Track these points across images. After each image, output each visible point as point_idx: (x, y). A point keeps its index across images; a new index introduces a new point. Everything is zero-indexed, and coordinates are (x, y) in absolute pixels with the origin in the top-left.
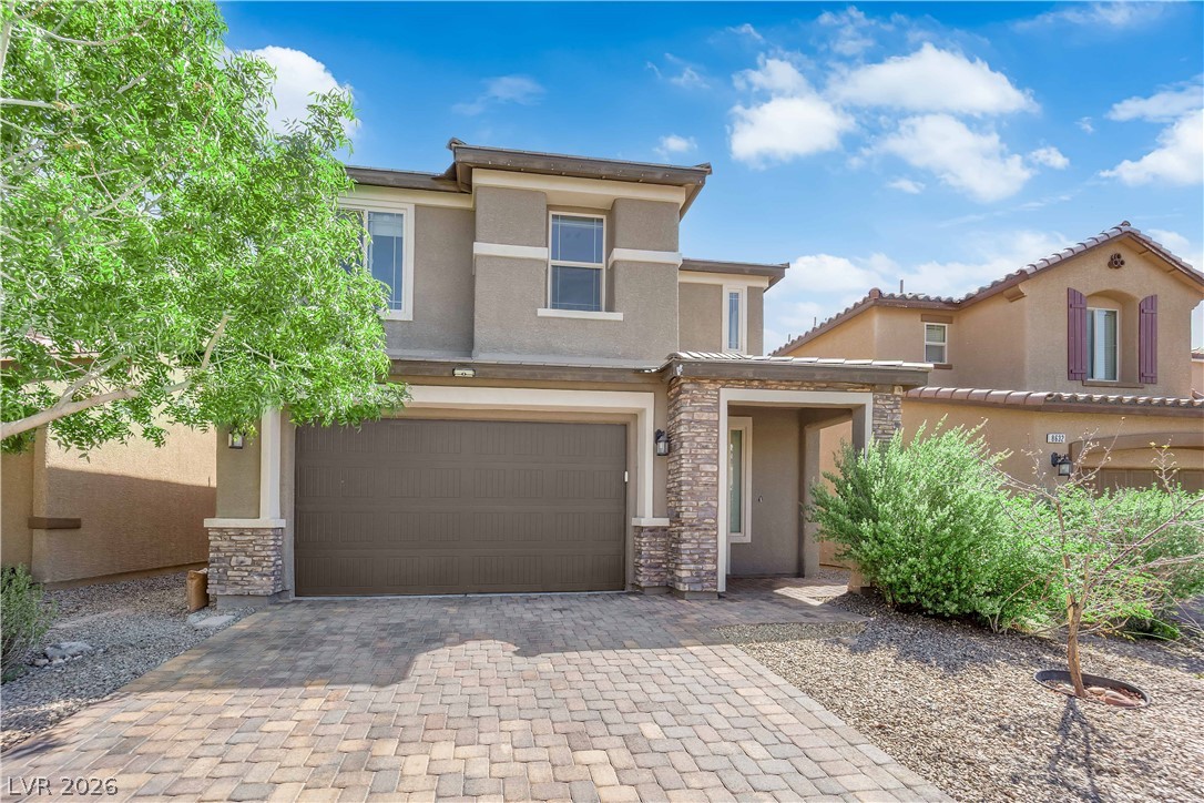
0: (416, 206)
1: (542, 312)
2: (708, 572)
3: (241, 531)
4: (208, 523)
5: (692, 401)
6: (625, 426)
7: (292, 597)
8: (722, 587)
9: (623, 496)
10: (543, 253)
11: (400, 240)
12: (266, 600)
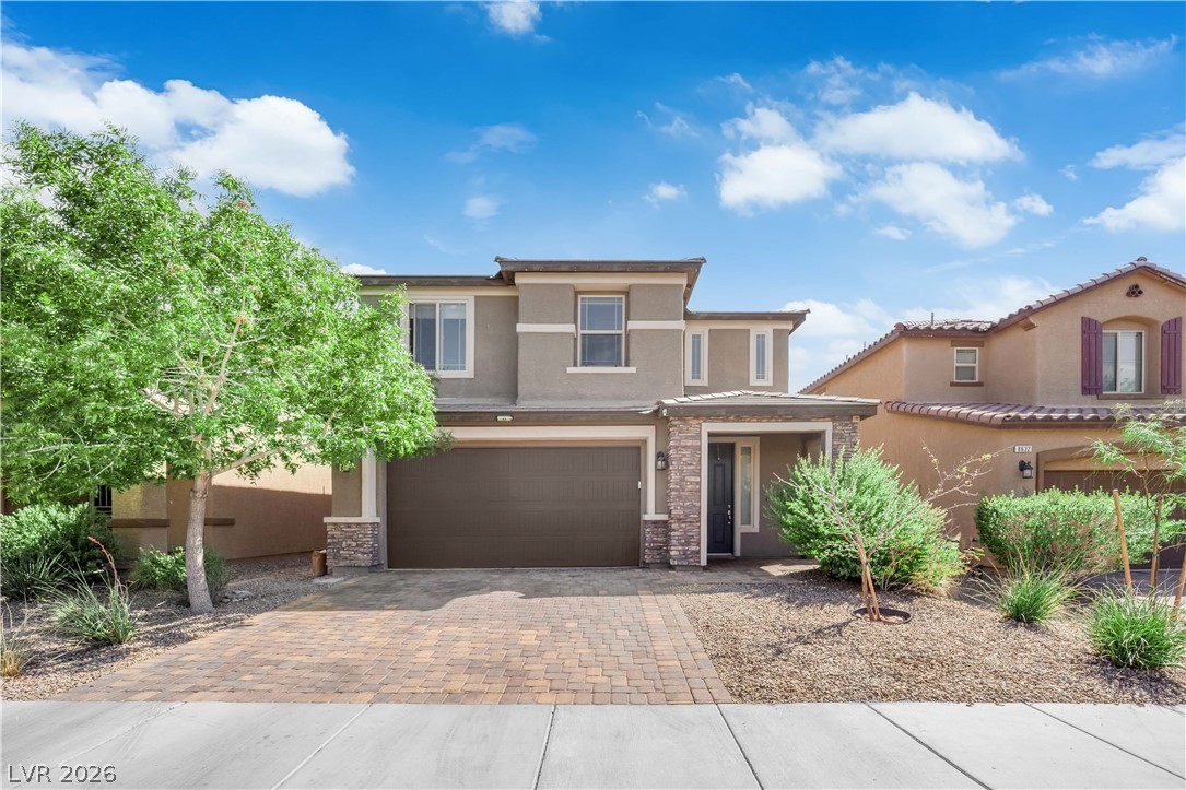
0: (476, 297)
1: (571, 370)
2: (693, 552)
3: (349, 525)
4: (326, 520)
5: (680, 432)
6: (639, 448)
7: (385, 568)
8: (704, 562)
9: (637, 497)
10: (570, 328)
11: (464, 321)
12: (367, 570)
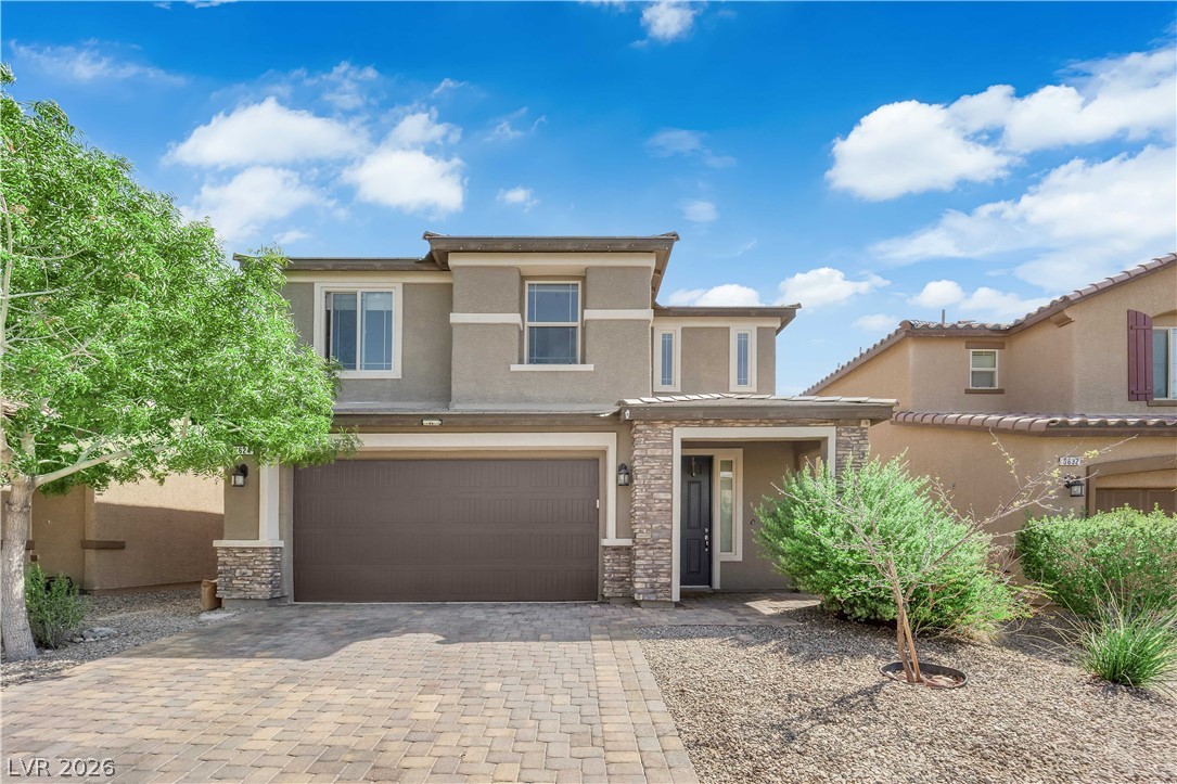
0: (404, 284)
1: (515, 367)
2: (662, 584)
3: (243, 550)
4: (216, 543)
5: (646, 439)
6: (598, 460)
7: (290, 601)
8: (676, 597)
9: (594, 519)
10: (515, 318)
11: (390, 313)
12: (265, 603)
